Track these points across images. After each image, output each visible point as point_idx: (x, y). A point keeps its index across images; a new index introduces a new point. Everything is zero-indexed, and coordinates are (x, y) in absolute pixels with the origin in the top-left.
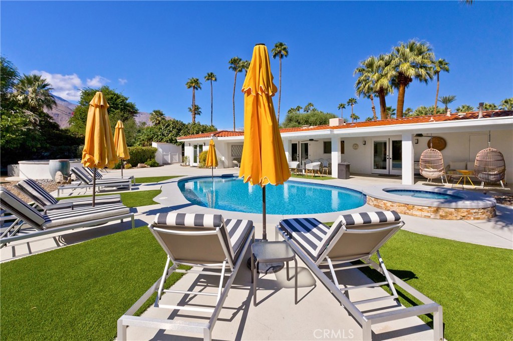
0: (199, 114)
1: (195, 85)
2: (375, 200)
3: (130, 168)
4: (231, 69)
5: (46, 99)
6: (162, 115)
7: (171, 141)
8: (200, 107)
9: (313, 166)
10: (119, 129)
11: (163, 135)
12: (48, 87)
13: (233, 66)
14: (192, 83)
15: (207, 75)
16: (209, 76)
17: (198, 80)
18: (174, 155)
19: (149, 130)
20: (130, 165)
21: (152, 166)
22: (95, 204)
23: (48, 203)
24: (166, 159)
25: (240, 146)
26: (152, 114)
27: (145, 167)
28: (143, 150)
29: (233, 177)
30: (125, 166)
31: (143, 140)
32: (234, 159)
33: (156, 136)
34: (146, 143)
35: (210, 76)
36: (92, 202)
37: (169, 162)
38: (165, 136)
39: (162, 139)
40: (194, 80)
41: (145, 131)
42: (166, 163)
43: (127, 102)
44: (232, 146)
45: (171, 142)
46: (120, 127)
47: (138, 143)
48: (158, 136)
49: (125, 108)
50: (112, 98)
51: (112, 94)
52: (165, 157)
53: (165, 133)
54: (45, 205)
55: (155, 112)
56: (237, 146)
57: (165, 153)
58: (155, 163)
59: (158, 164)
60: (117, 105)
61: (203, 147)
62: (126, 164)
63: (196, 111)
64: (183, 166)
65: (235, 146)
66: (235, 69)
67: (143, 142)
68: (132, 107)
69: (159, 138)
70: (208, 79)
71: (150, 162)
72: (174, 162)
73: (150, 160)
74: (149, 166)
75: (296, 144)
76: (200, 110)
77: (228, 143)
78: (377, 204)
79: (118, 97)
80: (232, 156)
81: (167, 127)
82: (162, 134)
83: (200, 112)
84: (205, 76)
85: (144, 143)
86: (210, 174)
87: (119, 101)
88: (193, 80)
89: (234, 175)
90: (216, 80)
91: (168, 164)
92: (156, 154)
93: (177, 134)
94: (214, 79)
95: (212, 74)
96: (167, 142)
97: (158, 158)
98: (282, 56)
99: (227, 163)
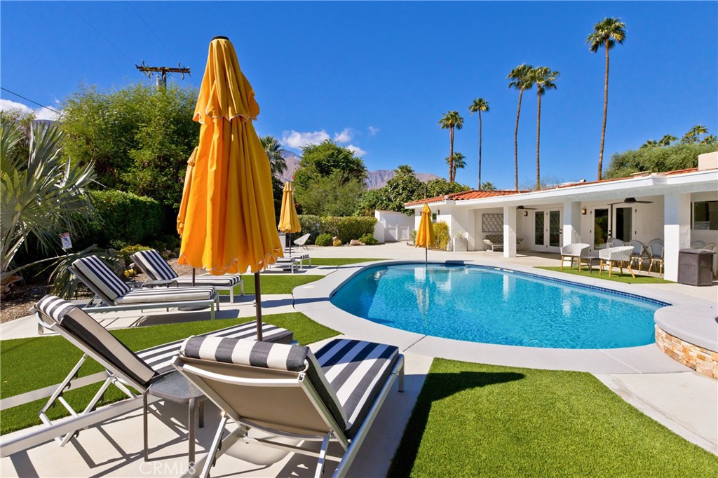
0: (462, 167)
1: (454, 122)
2: (667, 338)
3: (340, 245)
4: (513, 87)
5: (277, 163)
6: (410, 171)
7: (400, 208)
8: (463, 155)
9: (613, 254)
10: (287, 192)
11: (390, 200)
12: (279, 148)
13: (516, 81)
14: (448, 119)
15: (474, 104)
16: (476, 106)
17: (456, 114)
18: (404, 229)
19: (372, 194)
20: (340, 241)
21: (368, 243)
22: (194, 284)
23: (159, 278)
24: (392, 235)
25: (498, 215)
26: (397, 171)
27: (359, 245)
28: (357, 221)
29: (464, 265)
30: (334, 243)
31: (364, 208)
32: (487, 238)
33: (380, 202)
34: (367, 211)
35: (478, 104)
36: (191, 281)
37: (397, 239)
38: (392, 201)
39: (388, 206)
40: (451, 115)
41: (366, 195)
42: (390, 240)
43: (353, 157)
44: (484, 215)
45: (399, 210)
46: (288, 190)
47: (358, 212)
48: (382, 202)
49: (348, 166)
50: (333, 154)
51: (333, 149)
52: (391, 232)
53: (392, 196)
54: (156, 279)
55: (401, 168)
56: (493, 215)
57: (390, 226)
58: (371, 239)
59: (376, 241)
60: (338, 162)
61: (438, 216)
62: (336, 240)
63: (457, 162)
64: (410, 245)
65: (489, 215)
66: (518, 85)
67: (363, 211)
68: (357, 163)
69: (384, 204)
70: (475, 110)
71: (365, 238)
72: (403, 239)
73: (366, 235)
74: (364, 244)
75: (607, 210)
76: (463, 160)
77: (475, 211)
78: (670, 347)
79: (340, 152)
80: (483, 231)
81: (396, 187)
82: (388, 198)
83: (465, 163)
84: (471, 105)
85: (365, 212)
86: (423, 259)
87: (341, 156)
88: (449, 116)
89: (465, 263)
90: (487, 109)
91: (394, 241)
92: (375, 227)
93: (408, 198)
94: (484, 108)
95: (480, 101)
96: (394, 209)
97: (379, 232)
98: (611, 44)
99: (472, 243)
